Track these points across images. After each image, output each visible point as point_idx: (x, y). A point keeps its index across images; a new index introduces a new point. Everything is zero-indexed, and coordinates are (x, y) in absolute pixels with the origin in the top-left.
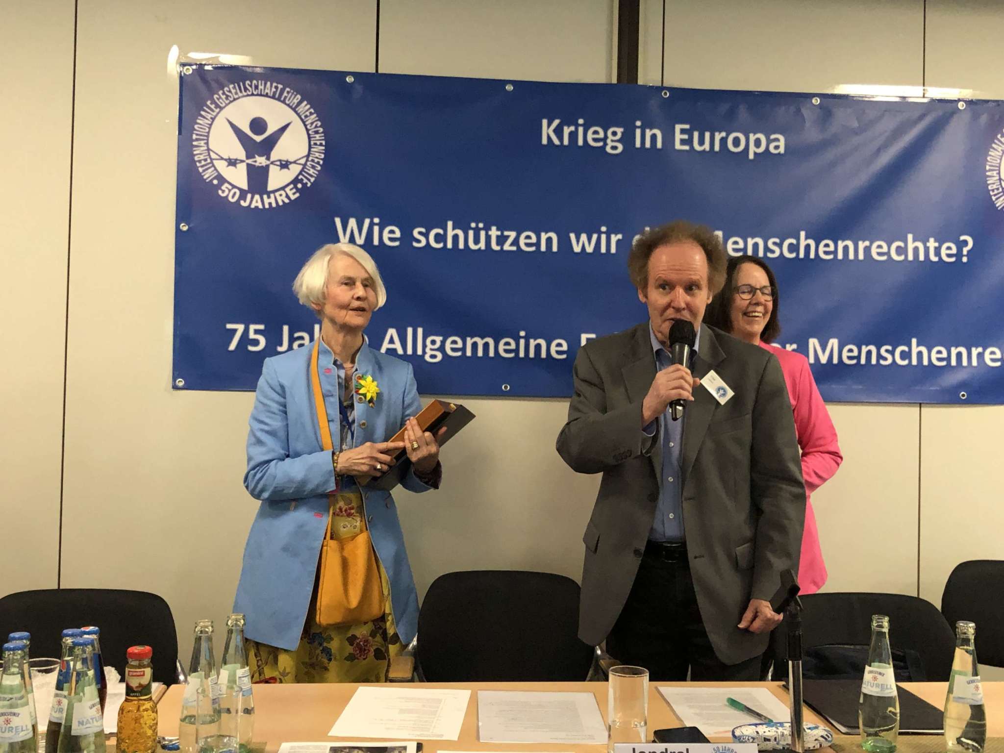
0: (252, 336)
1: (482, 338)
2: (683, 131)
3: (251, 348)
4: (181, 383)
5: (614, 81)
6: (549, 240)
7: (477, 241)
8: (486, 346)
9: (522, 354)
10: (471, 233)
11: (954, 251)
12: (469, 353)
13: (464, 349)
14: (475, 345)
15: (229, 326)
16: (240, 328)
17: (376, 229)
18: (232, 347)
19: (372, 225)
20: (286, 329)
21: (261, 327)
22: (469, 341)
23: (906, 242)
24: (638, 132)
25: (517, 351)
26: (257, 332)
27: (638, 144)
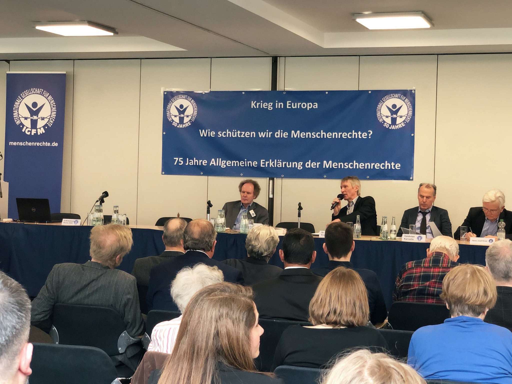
0: (180, 161)
1: (236, 161)
2: (289, 103)
3: (180, 164)
4: (163, 173)
5: (271, 90)
6: (253, 134)
7: (234, 135)
8: (237, 163)
9: (246, 166)
10: (233, 133)
11: (366, 135)
12: (233, 165)
13: (231, 164)
14: (234, 163)
15: (175, 158)
16: (177, 159)
17: (209, 132)
18: (175, 164)
19: (208, 131)
20: (188, 159)
21: (182, 159)
22: (233, 162)
23: (352, 133)
24: (277, 104)
25: (244, 164)
26: (181, 160)
27: (277, 107)
